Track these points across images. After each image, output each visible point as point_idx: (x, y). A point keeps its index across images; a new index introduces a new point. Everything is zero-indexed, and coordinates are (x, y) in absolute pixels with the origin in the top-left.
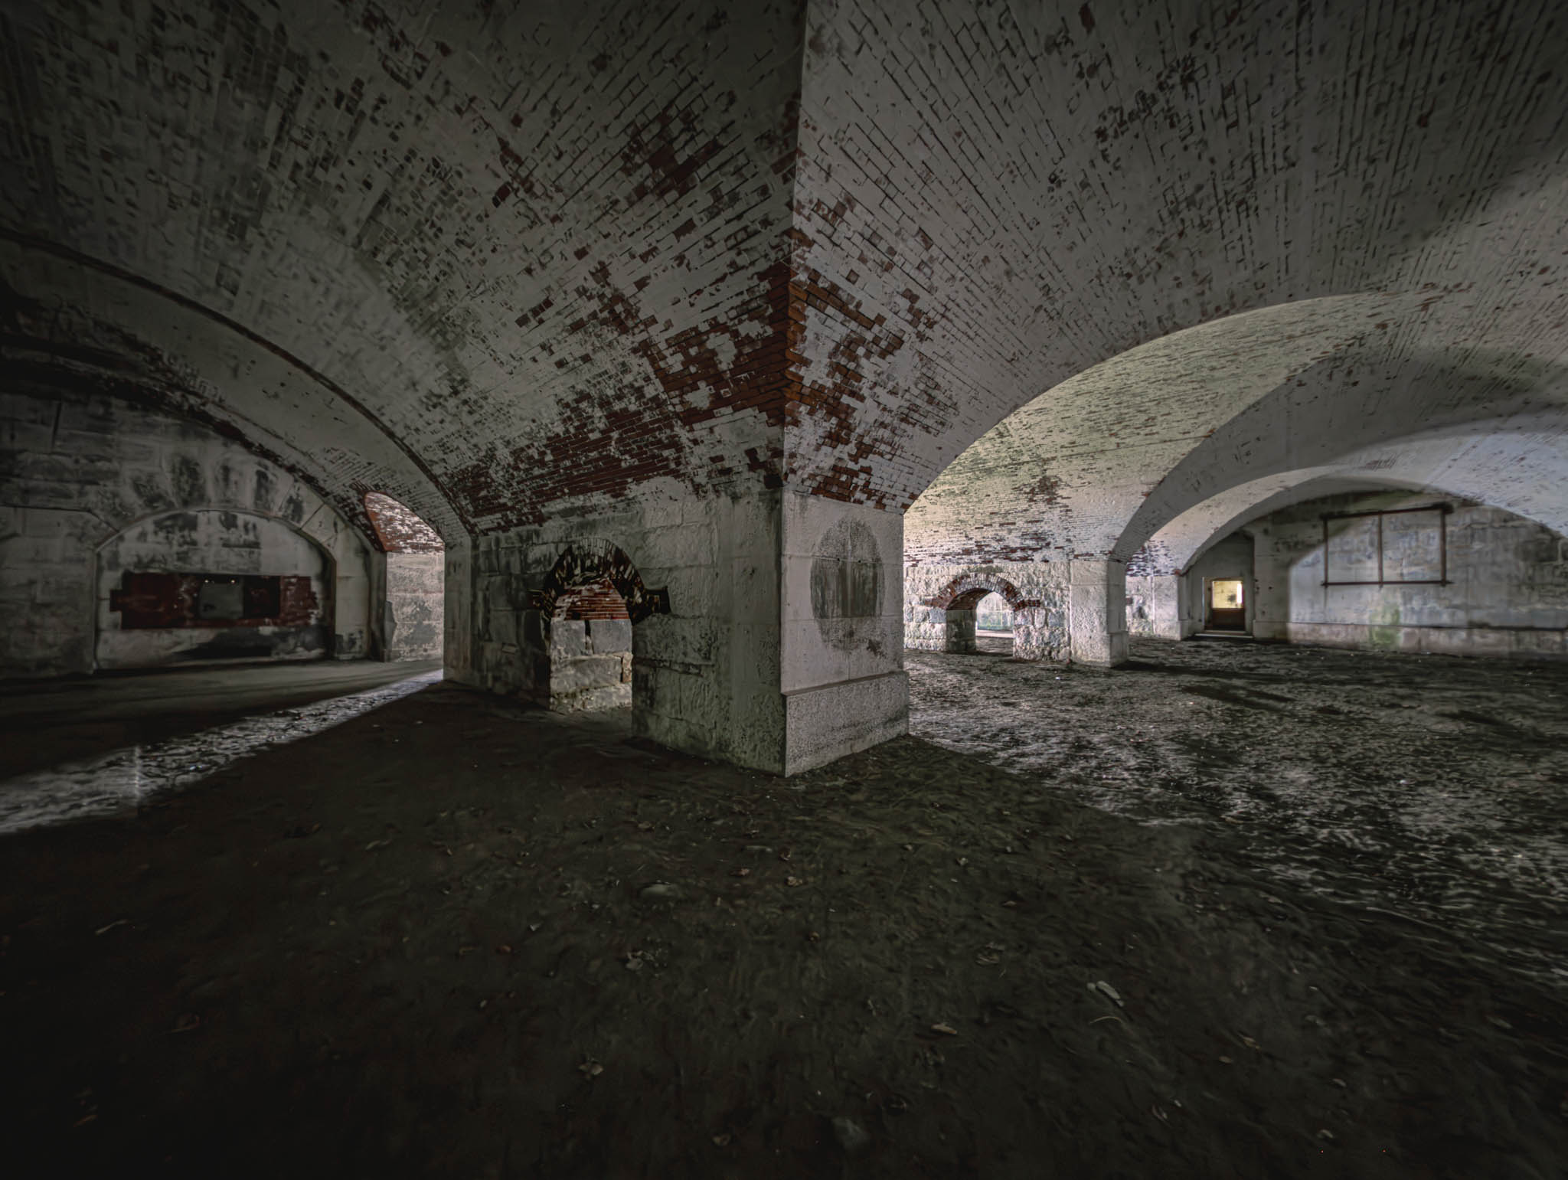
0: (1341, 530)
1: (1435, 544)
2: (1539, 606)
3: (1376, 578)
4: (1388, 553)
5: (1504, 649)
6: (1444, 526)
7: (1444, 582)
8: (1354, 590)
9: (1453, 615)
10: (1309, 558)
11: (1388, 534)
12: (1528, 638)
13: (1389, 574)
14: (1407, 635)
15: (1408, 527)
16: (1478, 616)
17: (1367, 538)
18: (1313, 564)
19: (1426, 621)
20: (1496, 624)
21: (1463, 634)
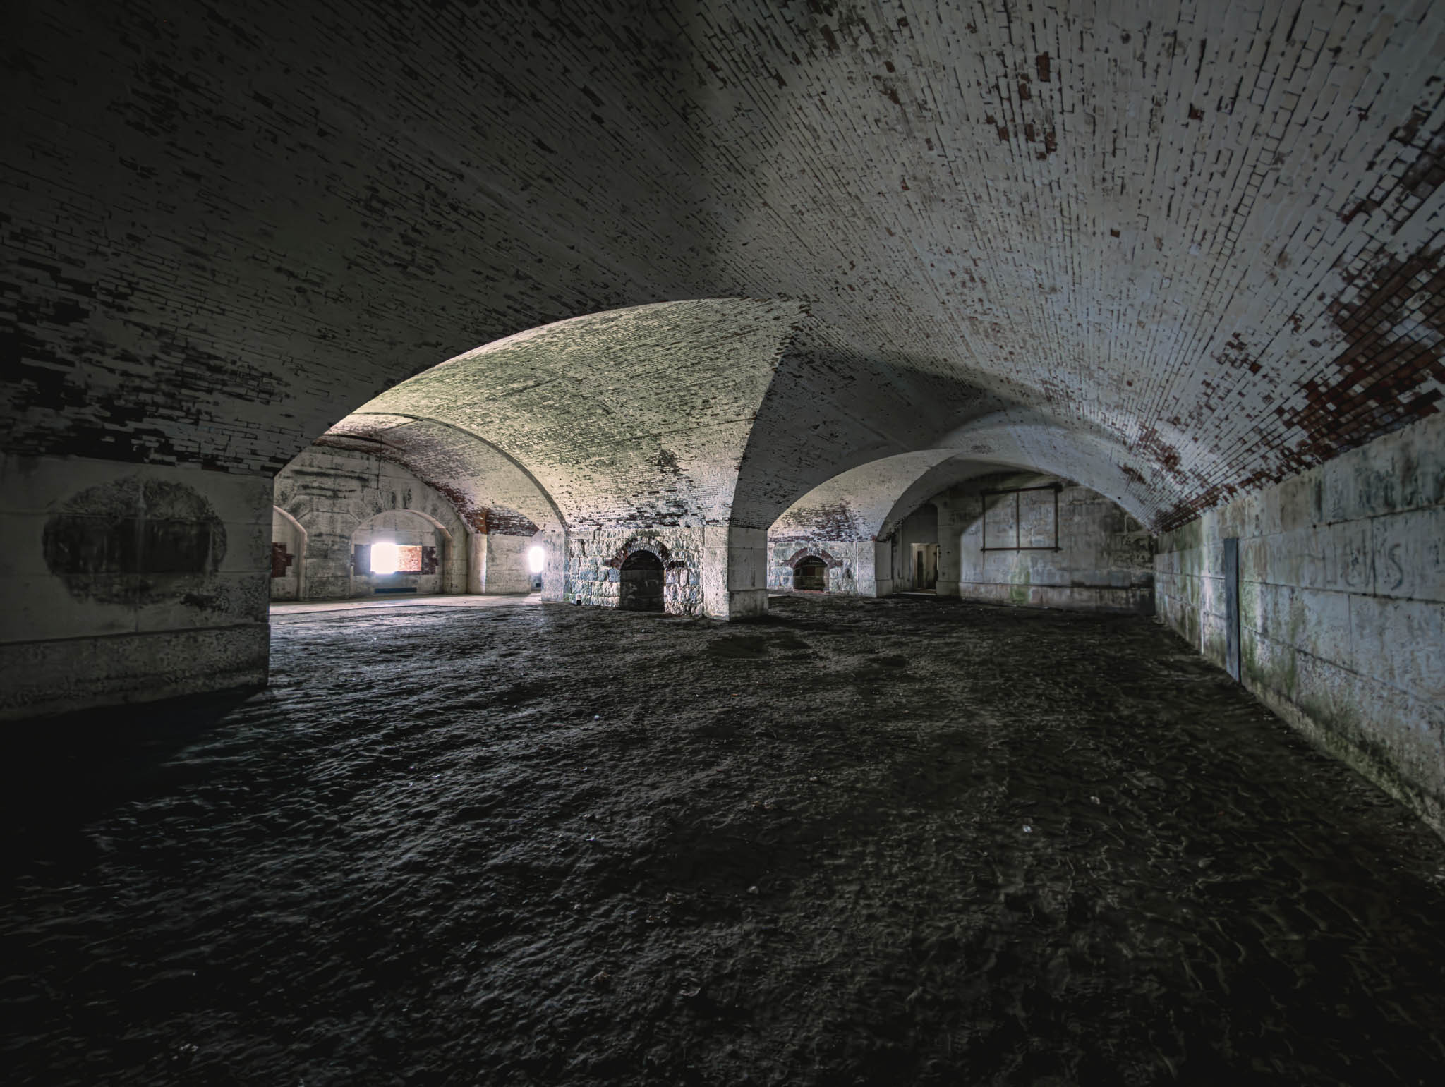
0: (994, 504)
1: (1052, 516)
2: (1114, 569)
3: (1015, 546)
4: (1023, 524)
5: (1093, 604)
6: (1056, 502)
7: (1056, 549)
8: (1001, 555)
9: (1062, 576)
10: (973, 528)
11: (1023, 508)
12: (1107, 594)
13: (1024, 542)
14: (1034, 592)
15: (1034, 503)
16: (1078, 577)
17: (1009, 510)
18: (976, 533)
19: (1046, 581)
20: (1088, 583)
21: (1068, 592)
